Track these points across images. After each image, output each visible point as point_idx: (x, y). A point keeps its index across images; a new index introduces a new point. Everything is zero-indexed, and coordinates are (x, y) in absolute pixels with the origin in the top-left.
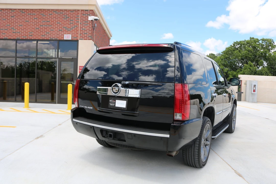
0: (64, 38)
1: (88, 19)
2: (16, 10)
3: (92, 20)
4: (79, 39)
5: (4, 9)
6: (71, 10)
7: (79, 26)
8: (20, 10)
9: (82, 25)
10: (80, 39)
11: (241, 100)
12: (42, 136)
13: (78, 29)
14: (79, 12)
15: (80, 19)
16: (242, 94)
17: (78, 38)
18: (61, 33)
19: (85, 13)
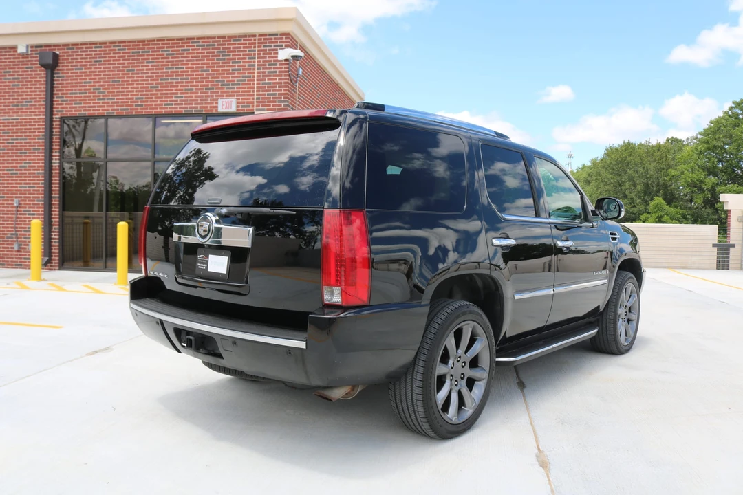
0: (217, 107)
1: (277, 57)
2: (105, 43)
3: (286, 60)
4: (255, 108)
5: (77, 45)
6: (235, 37)
7: (254, 77)
8: (115, 43)
9: (263, 72)
10: (257, 110)
12: (108, 348)
13: (254, 84)
14: (255, 40)
15: (258, 58)
16: (731, 249)
17: (253, 106)
18: (212, 96)
19: (269, 43)
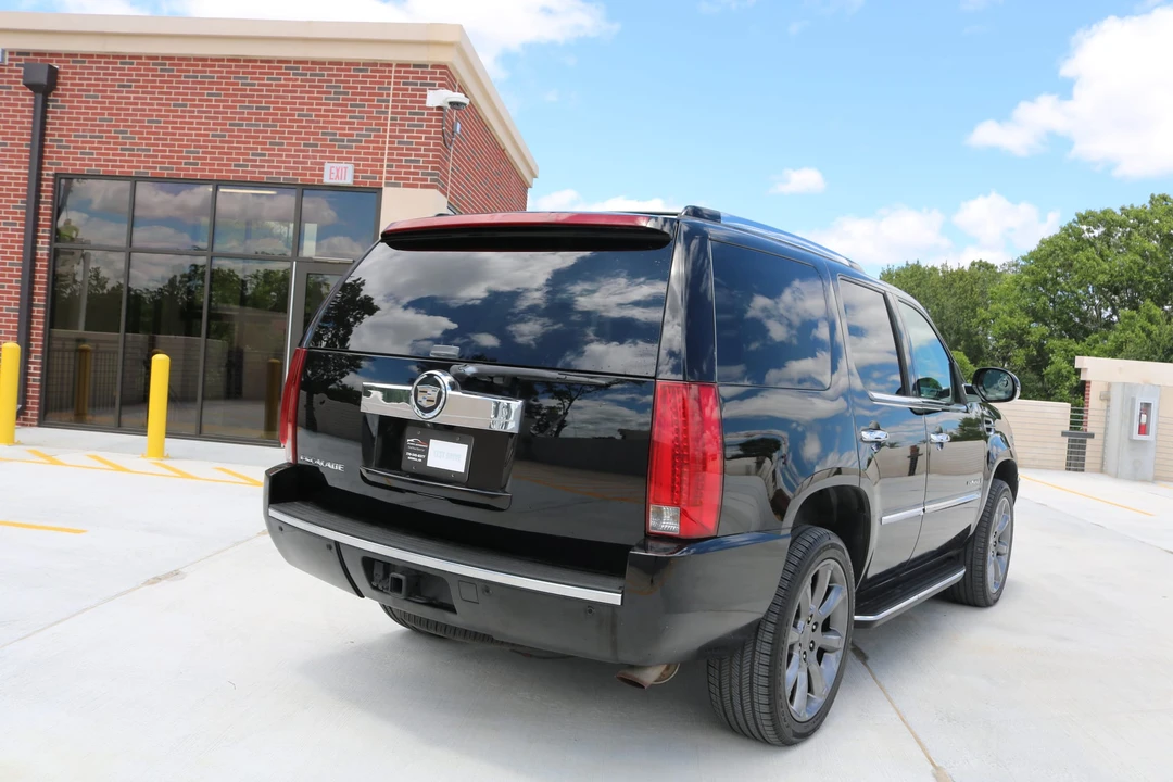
0: (322, 175)
1: (424, 102)
2: (140, 57)
3: (439, 108)
4: (384, 181)
5: (91, 56)
6: (358, 64)
7: (385, 131)
8: (156, 58)
9: (400, 125)
10: (387, 185)
11: (1083, 465)
12: (175, 574)
13: (384, 143)
14: (390, 71)
15: (393, 101)
16: (1089, 440)
17: (381, 178)
18: (315, 157)
19: (413, 78)
